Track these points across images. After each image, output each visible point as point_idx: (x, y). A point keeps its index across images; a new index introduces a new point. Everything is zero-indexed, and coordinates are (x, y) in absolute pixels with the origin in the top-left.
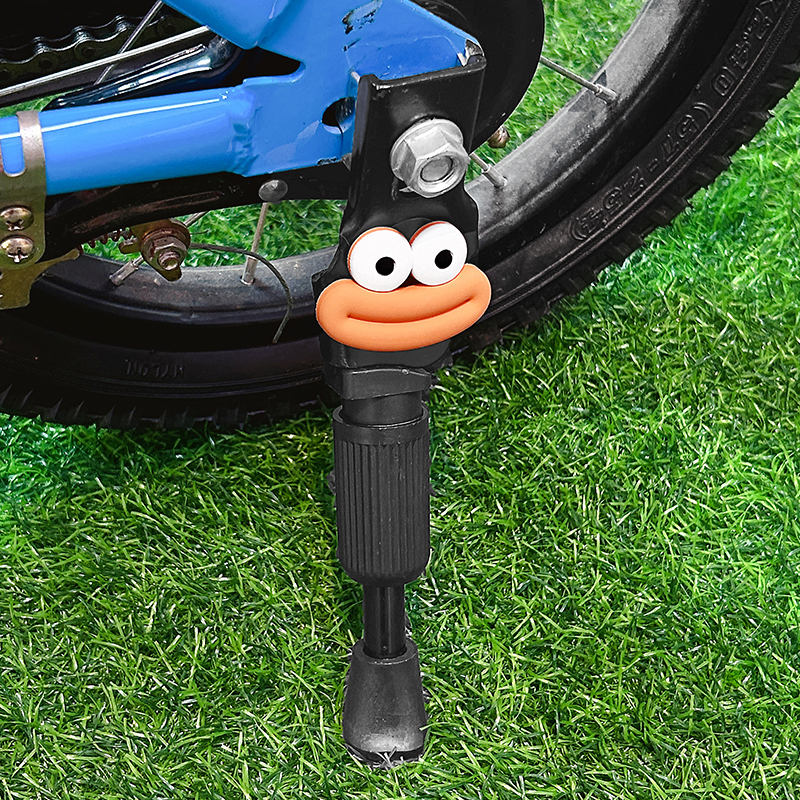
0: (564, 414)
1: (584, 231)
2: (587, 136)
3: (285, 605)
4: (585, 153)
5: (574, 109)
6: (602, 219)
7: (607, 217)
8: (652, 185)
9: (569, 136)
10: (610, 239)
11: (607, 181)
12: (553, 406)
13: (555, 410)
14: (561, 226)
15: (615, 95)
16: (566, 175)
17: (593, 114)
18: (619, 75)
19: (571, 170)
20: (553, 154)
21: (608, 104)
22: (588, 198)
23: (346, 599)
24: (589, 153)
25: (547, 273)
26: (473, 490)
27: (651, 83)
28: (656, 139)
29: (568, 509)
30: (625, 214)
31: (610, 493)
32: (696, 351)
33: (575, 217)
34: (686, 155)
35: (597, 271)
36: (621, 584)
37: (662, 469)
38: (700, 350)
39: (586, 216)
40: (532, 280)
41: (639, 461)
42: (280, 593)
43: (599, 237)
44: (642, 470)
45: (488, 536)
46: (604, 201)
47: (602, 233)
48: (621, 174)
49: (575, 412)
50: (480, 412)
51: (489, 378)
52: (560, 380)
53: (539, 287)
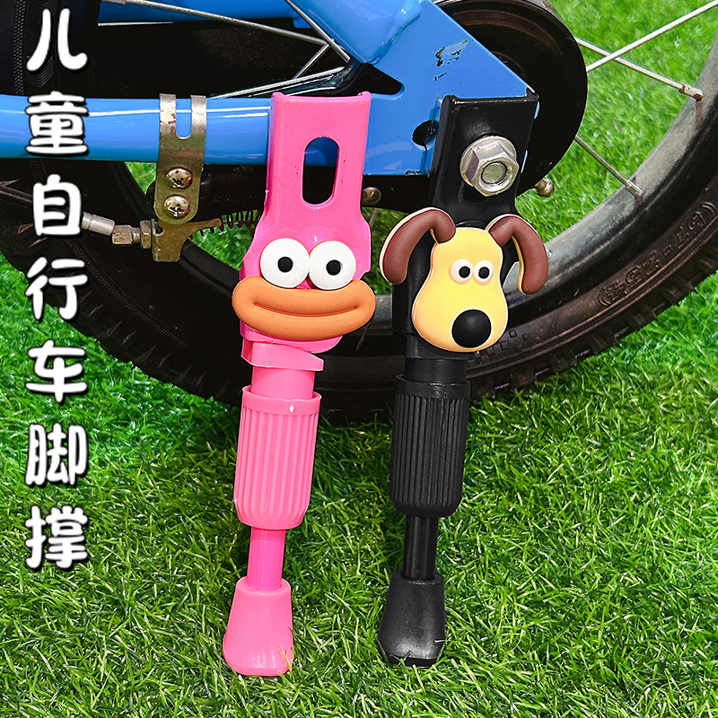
0: (580, 442)
1: (609, 298)
2: (617, 222)
3: (340, 548)
4: (614, 235)
5: (610, 203)
6: (624, 290)
7: (628, 289)
8: (665, 267)
9: (603, 223)
10: (629, 307)
11: (630, 260)
12: (571, 436)
13: (574, 440)
14: (591, 293)
15: (641, 192)
16: (598, 250)
17: (623, 207)
18: (646, 178)
19: (602, 247)
20: (590, 235)
21: (636, 198)
22: (614, 272)
23: (387, 549)
24: (617, 235)
25: (576, 330)
26: (501, 486)
27: (671, 183)
28: (671, 230)
29: (574, 506)
30: (642, 288)
31: (612, 503)
32: (692, 413)
33: (602, 286)
34: (694, 245)
35: (617, 335)
36: (611, 566)
37: (655, 489)
38: (696, 413)
39: (611, 286)
40: (563, 334)
41: (637, 482)
42: (336, 537)
43: (620, 306)
44: (638, 489)
45: (508, 520)
46: (627, 276)
47: (623, 301)
48: (642, 255)
49: (590, 443)
50: (512, 434)
51: (522, 412)
52: (580, 419)
53: (569, 341)
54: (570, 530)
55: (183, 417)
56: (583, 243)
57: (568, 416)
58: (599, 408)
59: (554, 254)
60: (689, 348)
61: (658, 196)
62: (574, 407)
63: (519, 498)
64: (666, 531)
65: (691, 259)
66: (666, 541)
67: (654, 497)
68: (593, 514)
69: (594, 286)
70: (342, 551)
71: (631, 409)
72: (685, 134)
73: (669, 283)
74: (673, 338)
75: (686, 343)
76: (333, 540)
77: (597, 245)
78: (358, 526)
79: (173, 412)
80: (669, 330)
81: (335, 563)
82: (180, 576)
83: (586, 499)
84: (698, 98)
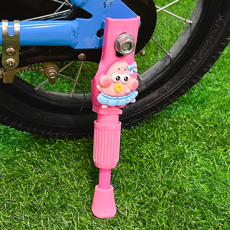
0: (153, 144)
1: (162, 93)
2: (164, 67)
5: (161, 61)
6: (167, 90)
8: (180, 82)
9: (160, 67)
10: (168, 96)
11: (169, 80)
12: (151, 142)
14: (156, 91)
15: (172, 56)
16: (158, 77)
17: (166, 62)
18: (173, 52)
20: (155, 72)
21: (170, 59)
24: (164, 71)
25: (151, 104)
26: (127, 161)
27: (182, 53)
28: (182, 69)
29: (153, 167)
30: (173, 89)
31: (165, 165)
32: (190, 132)
33: (159, 89)
34: (190, 74)
35: (164, 106)
36: (166, 188)
37: (180, 159)
38: (191, 132)
39: (162, 89)
40: (147, 105)
41: (173, 157)
42: (71, 183)
43: (166, 95)
44: (174, 159)
45: (130, 173)
46: (168, 85)
47: (167, 94)
48: (172, 78)
49: (157, 144)
50: (131, 142)
51: (134, 134)
52: (154, 136)
53: (149, 108)
54: (151, 175)
55: (15, 140)
56: (153, 74)
57: (149, 135)
58: (159, 132)
59: (144, 78)
60: (188, 109)
61: (178, 58)
62: (151, 131)
63: (134, 165)
64: (184, 174)
65: (189, 79)
66: (184, 178)
67: (179, 162)
68: (159, 169)
69: (157, 89)
70: (73, 187)
71: (170, 132)
72: (186, 36)
73: (182, 88)
74: (183, 106)
75: (187, 108)
76: (70, 184)
77: (158, 75)
78: (78, 178)
79: (11, 139)
80: (181, 103)
81: (71, 192)
82: (14, 200)
83: (156, 164)
84: (190, 24)
